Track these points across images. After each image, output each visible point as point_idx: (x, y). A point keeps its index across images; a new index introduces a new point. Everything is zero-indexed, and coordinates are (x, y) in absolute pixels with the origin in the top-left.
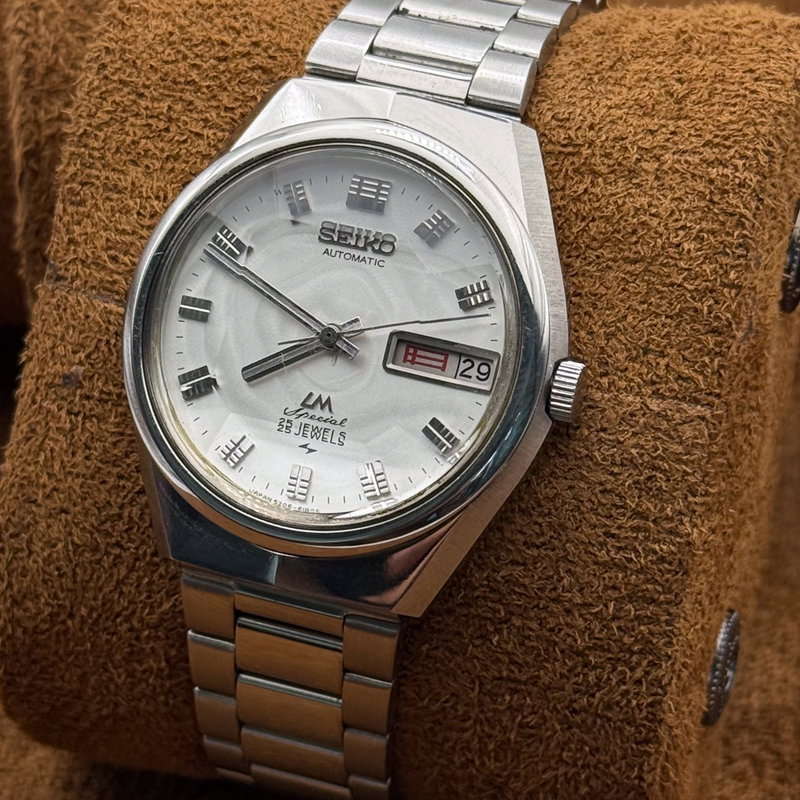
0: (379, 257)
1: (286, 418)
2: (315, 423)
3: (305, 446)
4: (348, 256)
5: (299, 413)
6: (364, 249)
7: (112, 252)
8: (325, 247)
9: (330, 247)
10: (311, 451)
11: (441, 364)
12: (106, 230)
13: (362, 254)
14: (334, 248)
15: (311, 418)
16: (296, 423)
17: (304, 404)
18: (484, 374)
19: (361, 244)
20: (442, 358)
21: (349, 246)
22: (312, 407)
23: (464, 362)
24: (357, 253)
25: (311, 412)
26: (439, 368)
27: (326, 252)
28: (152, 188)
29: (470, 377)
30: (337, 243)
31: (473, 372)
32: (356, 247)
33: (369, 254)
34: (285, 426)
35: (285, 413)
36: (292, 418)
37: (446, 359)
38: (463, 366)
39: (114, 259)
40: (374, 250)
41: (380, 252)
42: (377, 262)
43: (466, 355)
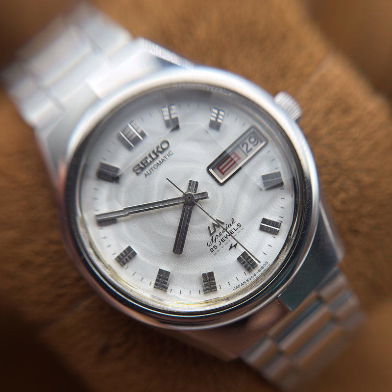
0: (166, 152)
1: (212, 247)
2: (224, 235)
3: (231, 247)
4: (156, 167)
5: (214, 239)
6: (157, 156)
8: (142, 176)
9: (145, 172)
10: (235, 246)
13: (160, 159)
14: (147, 170)
15: (220, 235)
16: (217, 244)
17: (211, 234)
18: (255, 142)
19: (154, 156)
21: (151, 162)
22: (215, 231)
23: (243, 146)
24: (157, 161)
25: (217, 233)
26: (237, 160)
27: (146, 175)
29: (251, 149)
30: (146, 167)
31: (250, 146)
32: (153, 159)
33: (161, 156)
35: (209, 246)
36: (214, 244)
38: (244, 149)
40: (161, 152)
41: (164, 150)
42: (169, 155)
43: (240, 143)
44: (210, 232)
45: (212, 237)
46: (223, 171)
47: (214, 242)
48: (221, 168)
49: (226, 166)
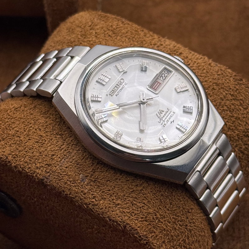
3: (171, 122)
5: (161, 119)
6: (120, 86)
8: (114, 96)
9: (115, 94)
10: (173, 121)
11: (159, 84)
15: (164, 117)
18: (167, 73)
19: (118, 86)
20: (157, 83)
22: (160, 115)
23: (160, 78)
25: (162, 116)
26: (159, 85)
27: (116, 95)
29: (167, 76)
30: (115, 92)
31: (166, 75)
32: (118, 88)
34: (164, 125)
35: (160, 123)
37: (158, 82)
41: (122, 83)
43: (158, 77)
44: (158, 117)
45: (160, 118)
46: (155, 88)
47: (162, 121)
48: (153, 87)
49: (156, 86)
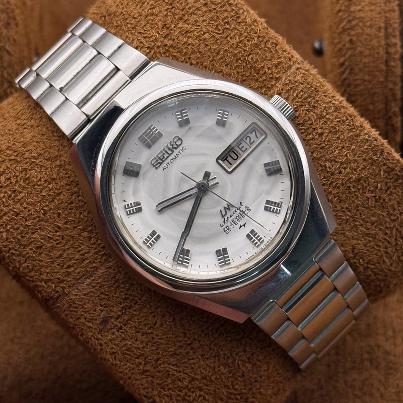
0: (180, 148)
1: (224, 227)
2: (234, 216)
3: (241, 227)
4: (172, 161)
6: (173, 152)
7: (65, 266)
8: (161, 169)
9: (163, 166)
10: (244, 225)
12: (53, 263)
14: (164, 164)
15: (231, 217)
16: (229, 224)
17: (223, 216)
19: (169, 152)
21: (167, 157)
22: (226, 213)
25: (228, 215)
27: (163, 169)
28: (50, 232)
30: (163, 162)
32: (170, 155)
33: (176, 152)
34: (227, 230)
35: (222, 226)
36: (226, 225)
38: (248, 141)
39: (69, 267)
40: (176, 148)
41: (178, 146)
42: (182, 150)
43: (244, 137)
44: (222, 215)
45: (224, 219)
47: (226, 223)
